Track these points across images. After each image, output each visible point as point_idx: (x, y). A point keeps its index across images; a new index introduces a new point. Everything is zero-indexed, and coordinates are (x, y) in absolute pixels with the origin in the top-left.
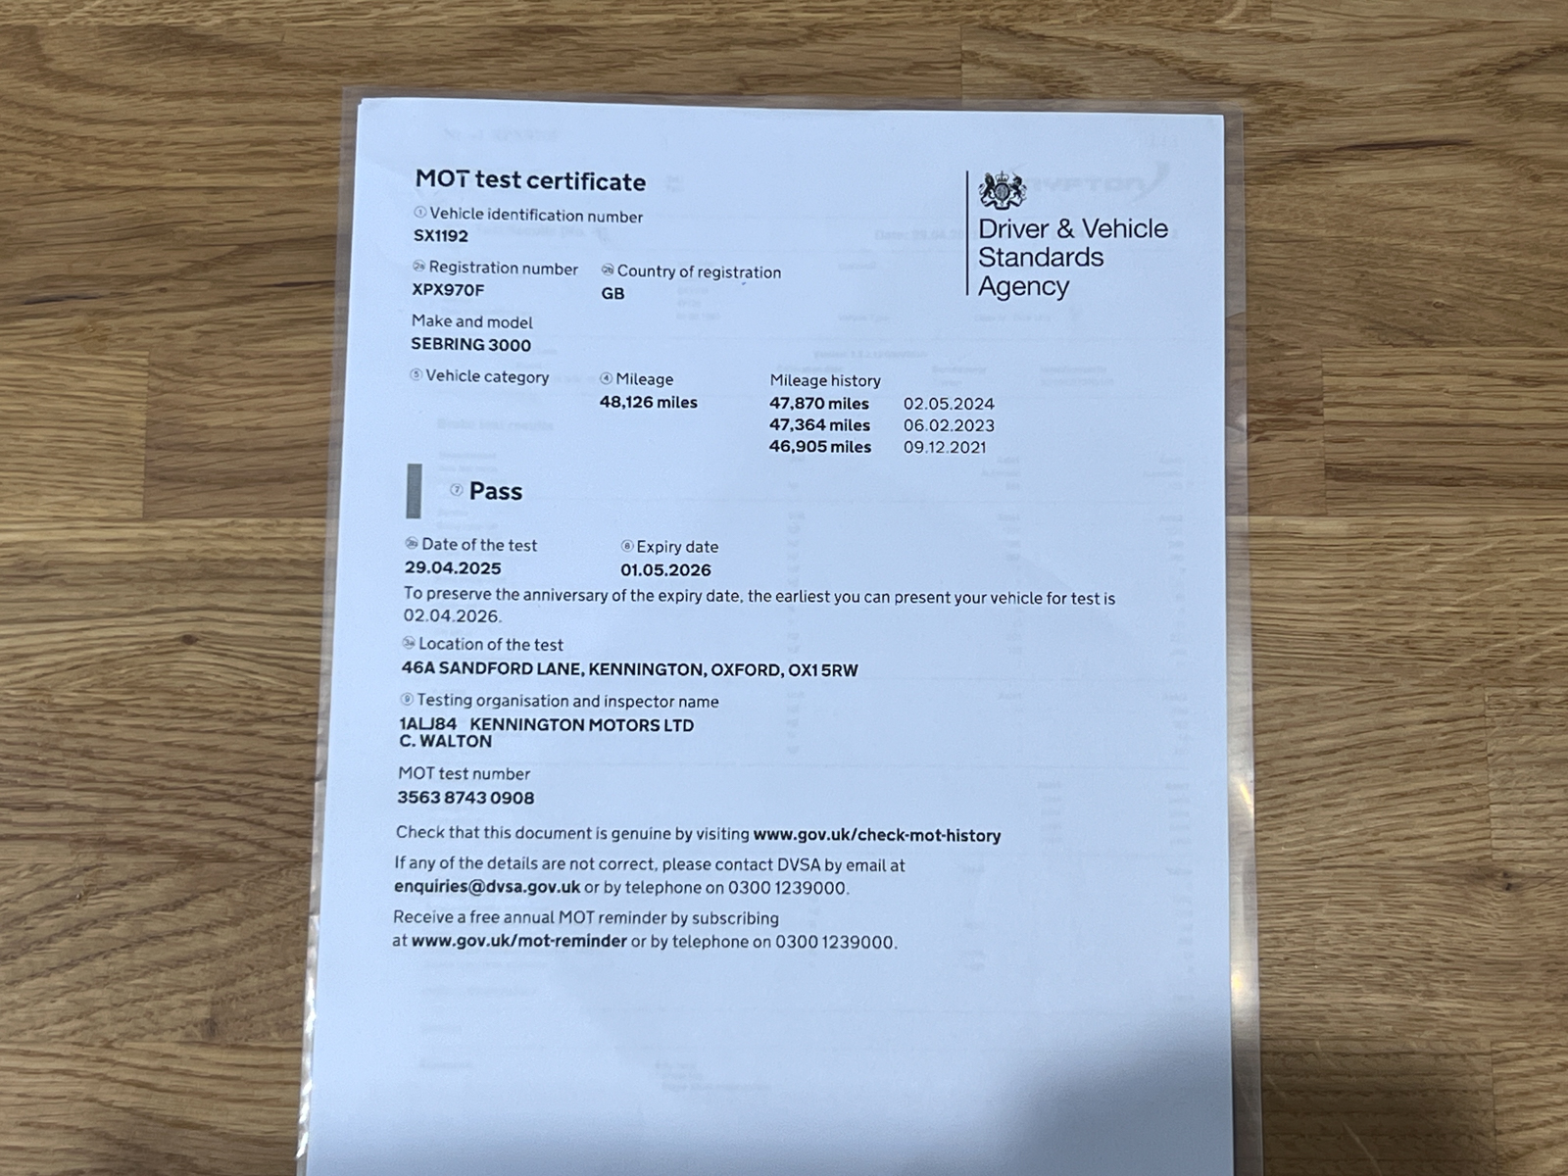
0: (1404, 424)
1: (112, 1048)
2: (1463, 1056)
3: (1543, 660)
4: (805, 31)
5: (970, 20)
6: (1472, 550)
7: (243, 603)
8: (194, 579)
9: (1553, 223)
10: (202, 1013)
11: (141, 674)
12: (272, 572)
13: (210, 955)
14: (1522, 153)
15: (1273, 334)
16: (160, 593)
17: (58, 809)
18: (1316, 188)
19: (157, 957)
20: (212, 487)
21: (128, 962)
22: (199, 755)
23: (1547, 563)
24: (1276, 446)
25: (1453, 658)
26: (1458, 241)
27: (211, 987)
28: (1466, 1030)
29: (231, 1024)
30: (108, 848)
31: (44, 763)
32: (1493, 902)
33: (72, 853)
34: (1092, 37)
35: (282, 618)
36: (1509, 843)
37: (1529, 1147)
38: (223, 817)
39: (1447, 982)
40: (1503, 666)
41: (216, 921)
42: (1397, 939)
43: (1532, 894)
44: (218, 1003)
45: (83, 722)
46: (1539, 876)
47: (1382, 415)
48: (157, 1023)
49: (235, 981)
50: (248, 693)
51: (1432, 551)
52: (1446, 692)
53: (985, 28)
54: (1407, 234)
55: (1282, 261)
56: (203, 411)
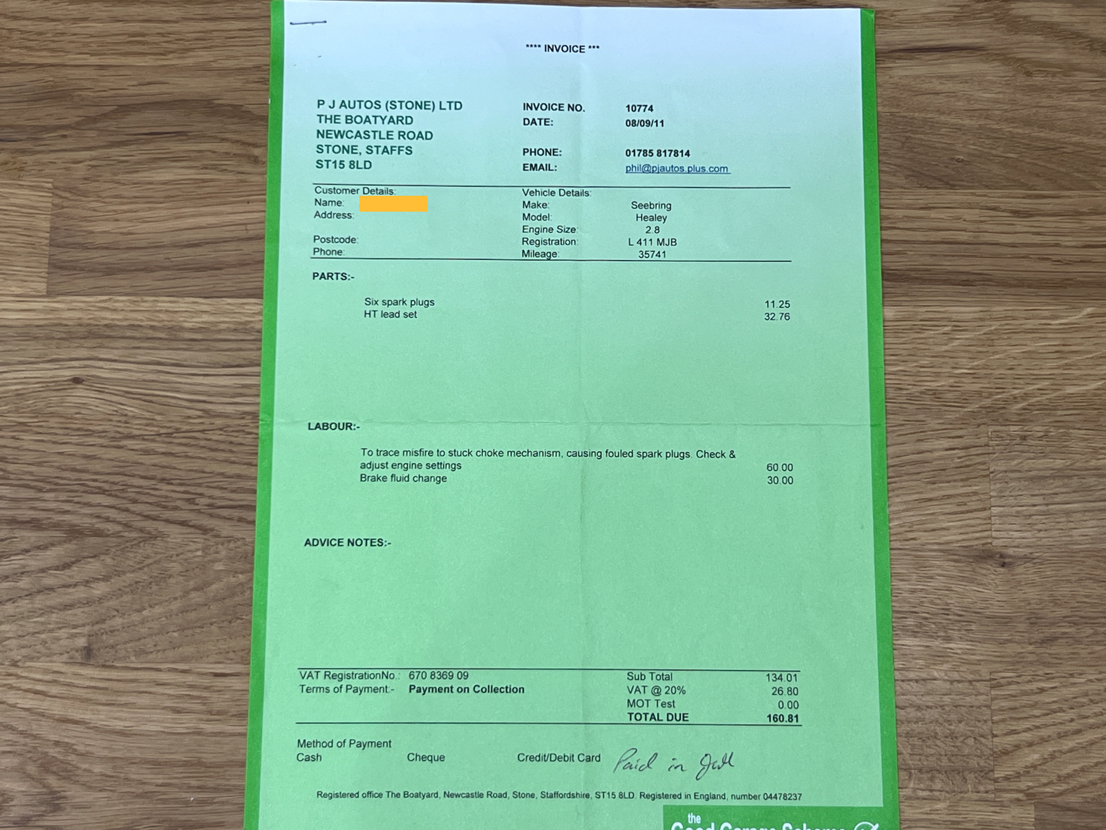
0: (935, 243)
1: (18, 666)
2: (970, 682)
3: (1029, 407)
6: (981, 330)
7: (115, 356)
8: (82, 338)
9: (1040, 105)
10: (81, 642)
11: (43, 403)
12: (137, 334)
13: (89, 602)
14: (1019, 56)
16: (57, 348)
19: (49, 603)
20: (96, 274)
21: (30, 606)
22: (83, 461)
23: (1032, 339)
25: (966, 405)
26: (974, 116)
27: (88, 625)
28: (973, 664)
29: (102, 650)
30: (17, 526)
32: (992, 574)
35: (144, 366)
36: (1003, 534)
37: (1016, 746)
38: (99, 505)
39: (959, 630)
40: (1002, 411)
41: (93, 578)
42: (925, 599)
43: (1020, 570)
44: (93, 635)
46: (1025, 557)
47: (919, 236)
48: (50, 649)
49: (106, 619)
50: (119, 419)
51: (953, 331)
52: (961, 429)
54: (938, 111)
56: (91, 221)
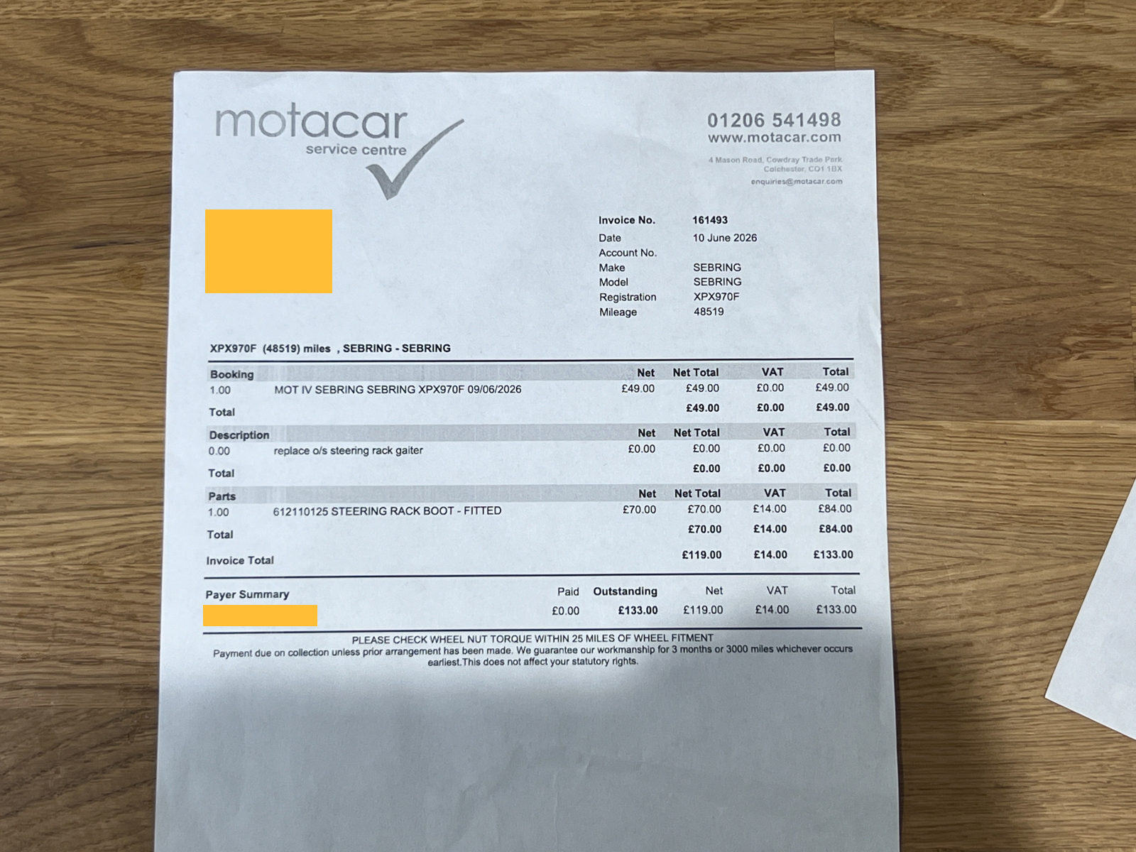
4: (707, 24)
5: (841, 15)
15: (1091, 272)
17: (109, 663)
18: (1123, 152)
24: (1095, 363)
31: (97, 625)
33: (122, 700)
34: (941, 28)
45: (128, 591)
53: (853, 21)
55: (1097, 212)
